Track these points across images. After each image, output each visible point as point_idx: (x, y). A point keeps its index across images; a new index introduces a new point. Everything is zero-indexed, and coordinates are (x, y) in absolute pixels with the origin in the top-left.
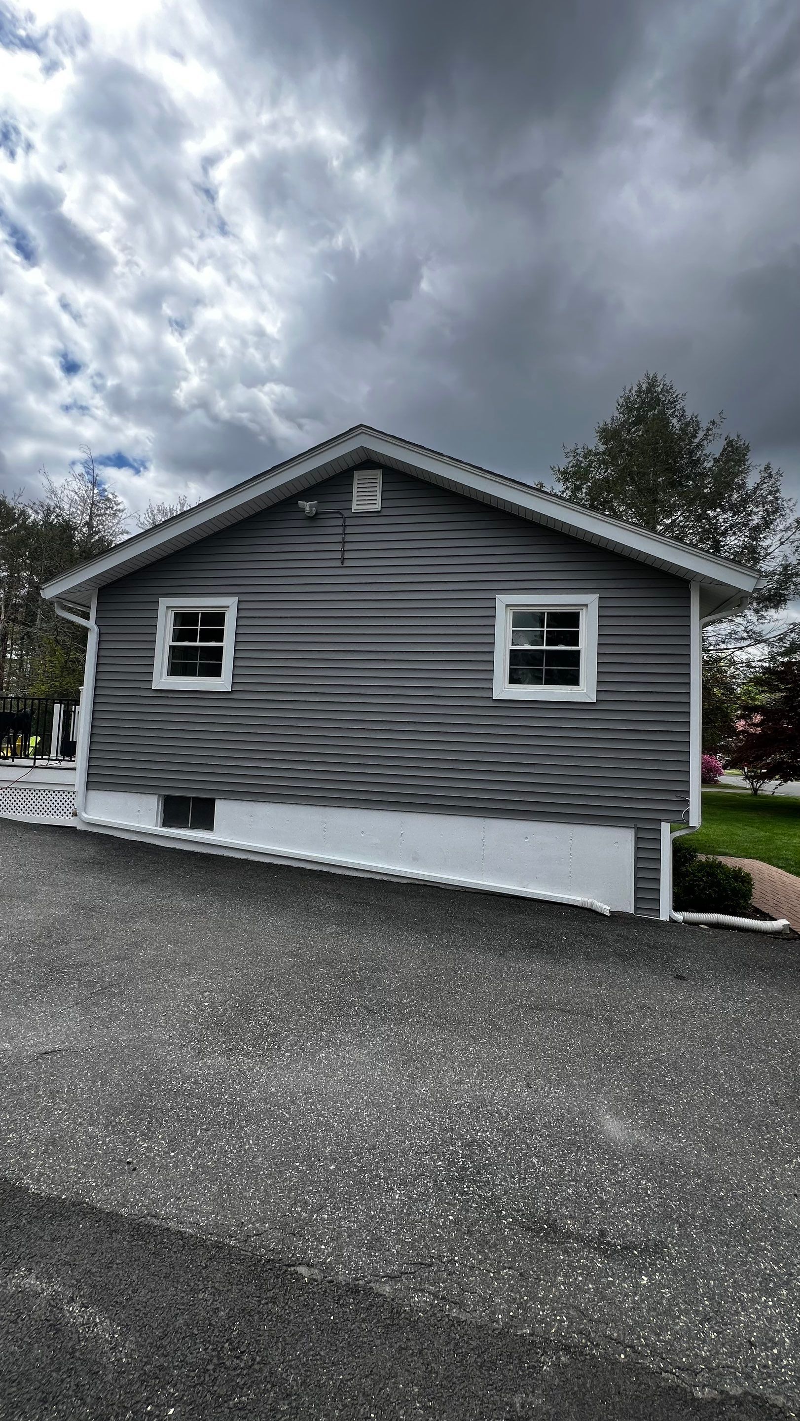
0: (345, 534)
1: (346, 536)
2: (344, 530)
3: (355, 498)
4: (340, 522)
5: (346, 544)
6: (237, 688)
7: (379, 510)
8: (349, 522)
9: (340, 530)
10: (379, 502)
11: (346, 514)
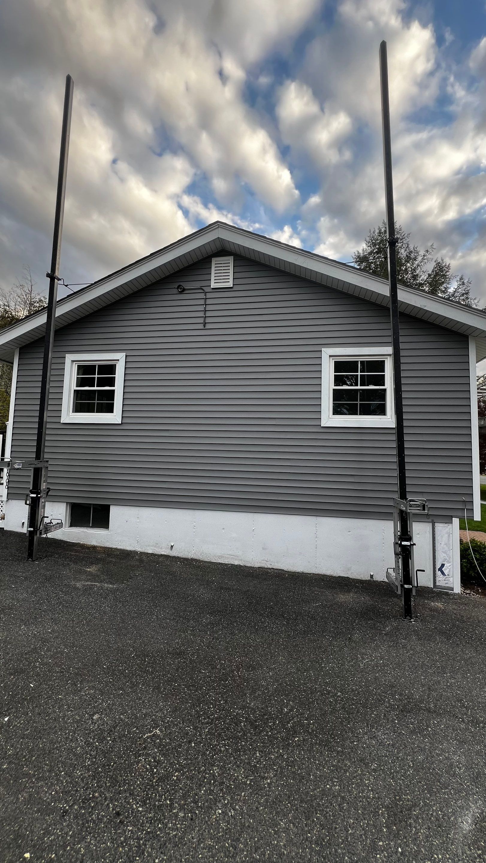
0: (206, 305)
1: (207, 306)
2: (205, 302)
3: (213, 278)
4: (202, 296)
5: (207, 312)
6: (126, 421)
7: (232, 286)
8: (209, 295)
9: (202, 302)
10: (231, 280)
11: (207, 289)
